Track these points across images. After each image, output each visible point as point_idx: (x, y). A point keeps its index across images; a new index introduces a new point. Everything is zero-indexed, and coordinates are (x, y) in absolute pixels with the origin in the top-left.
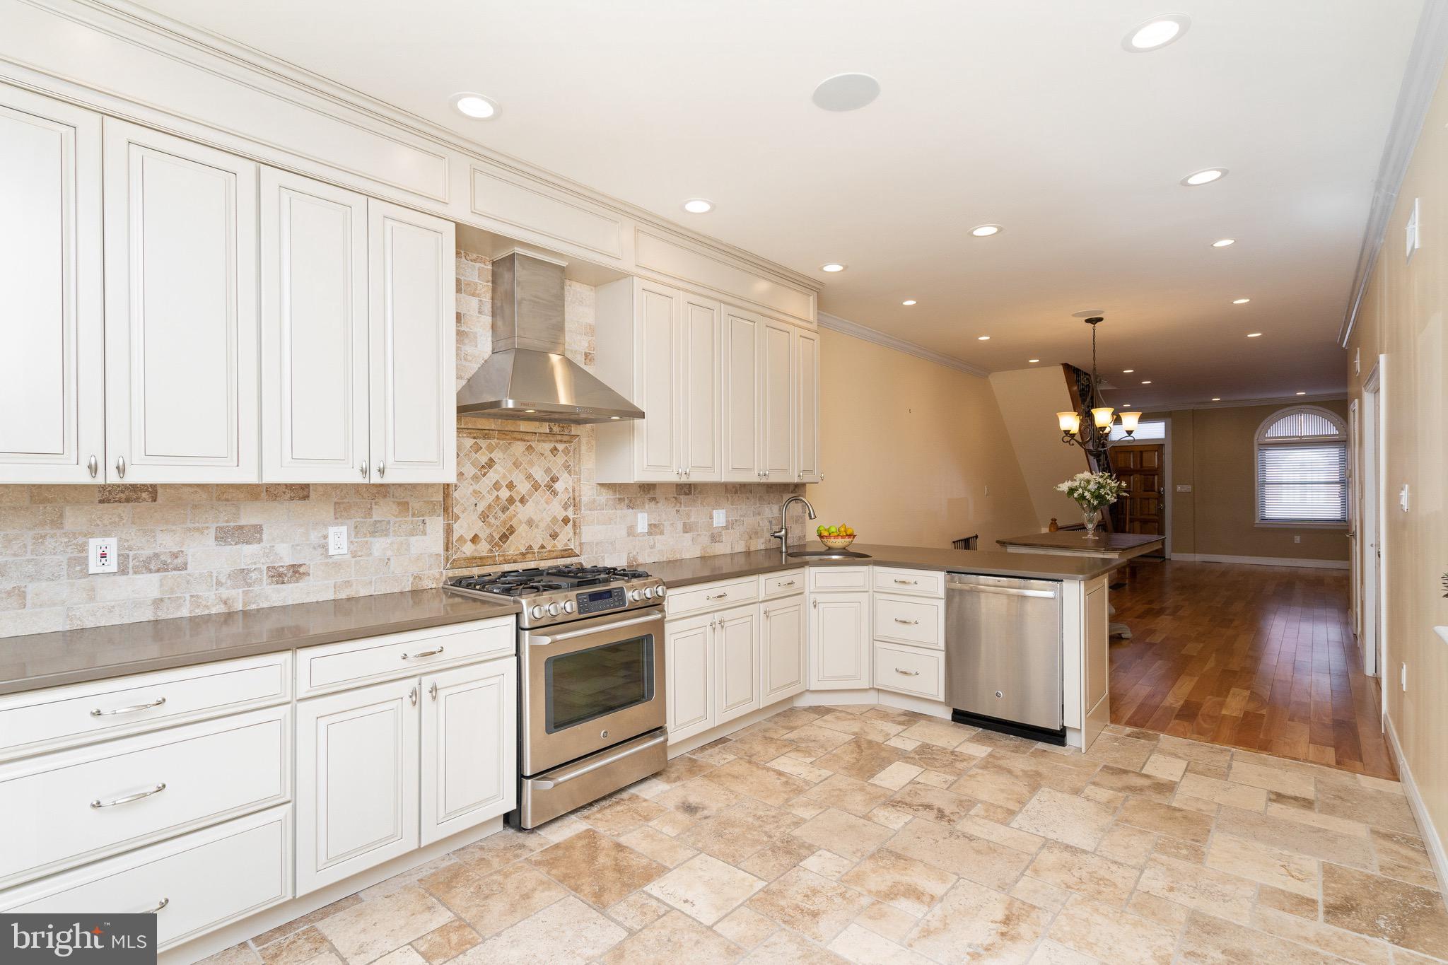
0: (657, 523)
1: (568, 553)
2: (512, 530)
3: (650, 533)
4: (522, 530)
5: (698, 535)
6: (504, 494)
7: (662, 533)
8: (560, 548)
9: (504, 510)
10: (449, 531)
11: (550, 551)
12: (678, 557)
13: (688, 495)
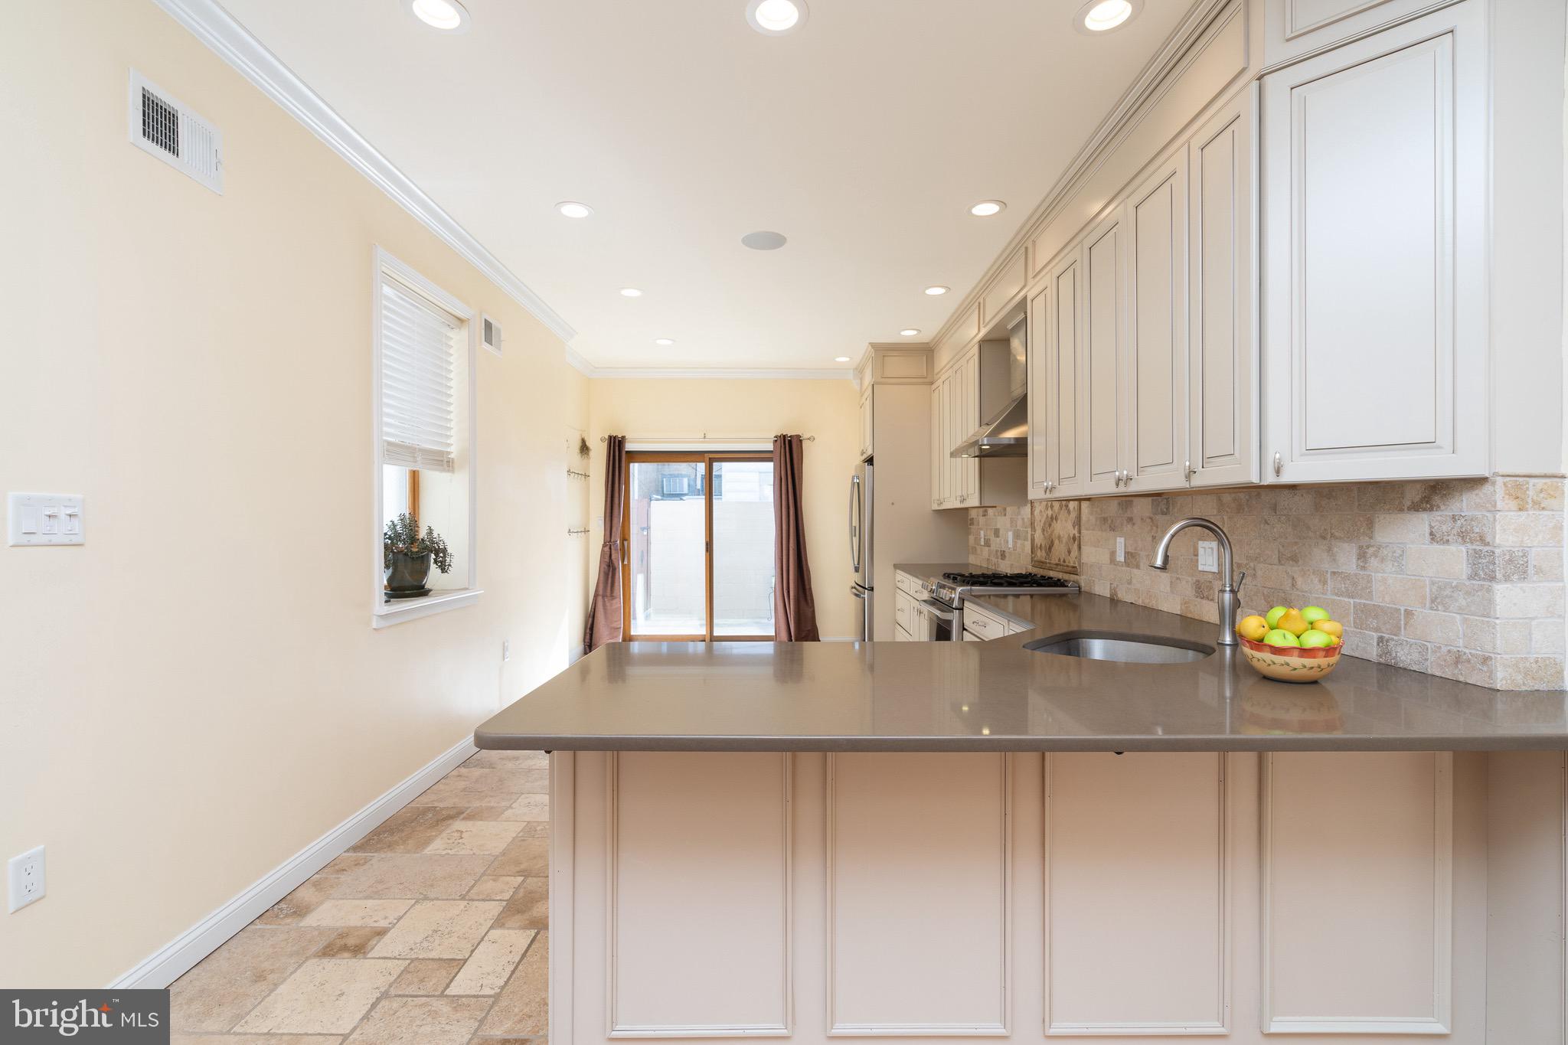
0: (1133, 551)
1: (1074, 571)
2: (1052, 543)
3: (1127, 563)
4: (1056, 542)
5: (1177, 579)
6: (1050, 512)
7: (1138, 567)
8: (1072, 564)
9: (1050, 525)
10: (1033, 540)
11: (1068, 566)
12: (1153, 604)
13: (1166, 514)
